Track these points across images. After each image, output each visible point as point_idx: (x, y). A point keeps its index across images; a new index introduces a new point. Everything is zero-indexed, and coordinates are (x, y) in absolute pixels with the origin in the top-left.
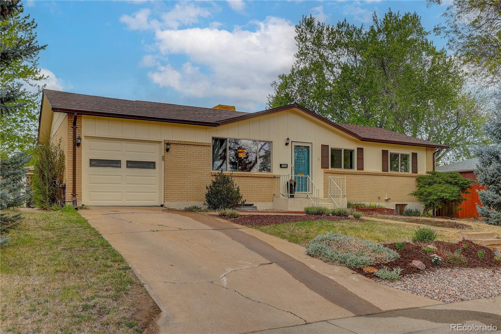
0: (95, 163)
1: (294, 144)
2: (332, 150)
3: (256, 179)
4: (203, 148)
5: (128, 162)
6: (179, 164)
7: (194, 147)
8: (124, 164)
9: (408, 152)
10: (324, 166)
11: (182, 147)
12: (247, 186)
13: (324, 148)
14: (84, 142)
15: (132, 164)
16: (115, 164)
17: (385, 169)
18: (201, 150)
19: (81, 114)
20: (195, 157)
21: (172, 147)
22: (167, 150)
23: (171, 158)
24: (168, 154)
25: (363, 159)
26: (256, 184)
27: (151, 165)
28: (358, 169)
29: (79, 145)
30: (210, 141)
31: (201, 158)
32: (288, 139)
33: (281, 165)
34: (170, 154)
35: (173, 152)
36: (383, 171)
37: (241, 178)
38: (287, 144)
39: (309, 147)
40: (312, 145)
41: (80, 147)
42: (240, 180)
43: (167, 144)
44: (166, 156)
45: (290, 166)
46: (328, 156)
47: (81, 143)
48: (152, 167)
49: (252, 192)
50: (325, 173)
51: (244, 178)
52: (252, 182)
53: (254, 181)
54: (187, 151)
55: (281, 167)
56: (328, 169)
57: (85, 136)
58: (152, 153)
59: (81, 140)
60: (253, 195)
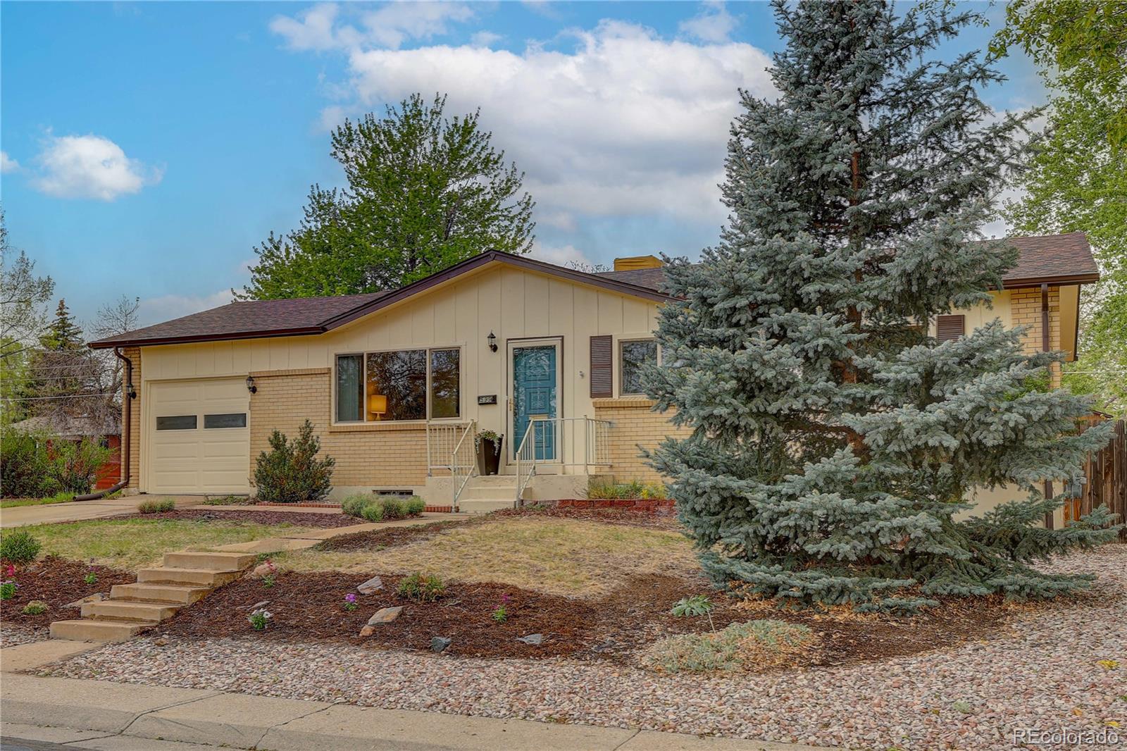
0: (165, 423)
1: (512, 345)
2: (624, 346)
3: (418, 435)
4: (315, 379)
5: (207, 417)
8: (201, 422)
10: (599, 389)
11: (277, 381)
12: (399, 451)
13: (600, 345)
14: (144, 390)
15: (214, 421)
16: (188, 422)
18: (312, 383)
19: (138, 346)
20: (300, 399)
21: (262, 385)
22: (254, 390)
23: (262, 404)
24: (257, 397)
26: (419, 447)
27: (236, 420)
29: (135, 395)
30: (331, 364)
31: (312, 398)
32: (492, 336)
33: (479, 398)
34: (260, 397)
35: (264, 393)
37: (388, 435)
38: (495, 348)
39: (553, 348)
40: (563, 340)
41: (137, 398)
42: (385, 440)
43: (251, 379)
44: (254, 401)
45: (502, 400)
46: (612, 364)
47: (137, 392)
48: (242, 424)
49: (412, 464)
50: (598, 408)
51: (394, 435)
52: (411, 443)
53: (416, 439)
54: (287, 388)
55: (480, 404)
56: (608, 399)
57: (148, 381)
58: (235, 399)
59: (138, 388)
60: (413, 472)
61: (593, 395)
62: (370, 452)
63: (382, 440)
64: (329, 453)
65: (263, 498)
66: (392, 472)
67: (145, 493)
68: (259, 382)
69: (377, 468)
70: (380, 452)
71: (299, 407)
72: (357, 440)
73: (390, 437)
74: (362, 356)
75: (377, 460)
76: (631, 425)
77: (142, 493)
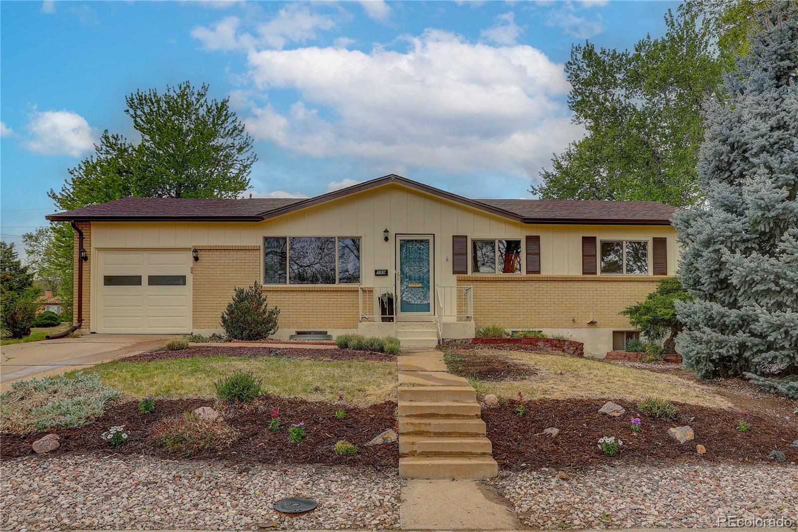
0: (110, 280)
2: (474, 243)
4: (248, 253)
5: (151, 277)
6: (213, 278)
7: (234, 253)
8: (145, 281)
9: (646, 236)
10: (458, 269)
11: (217, 253)
12: (316, 305)
13: (459, 241)
14: (93, 255)
15: (155, 281)
16: (135, 281)
17: (588, 269)
18: (245, 256)
19: (90, 221)
20: (236, 267)
21: (202, 255)
22: (196, 259)
23: (201, 269)
24: (198, 264)
25: (539, 254)
27: (179, 280)
28: (528, 272)
29: (86, 259)
30: (260, 243)
31: (245, 267)
32: (386, 231)
33: (376, 271)
34: (201, 264)
35: (204, 261)
36: (584, 273)
37: (307, 294)
38: (386, 239)
39: (427, 241)
40: (434, 237)
41: (88, 261)
42: (305, 297)
43: (195, 251)
44: (195, 267)
45: (392, 273)
46: (467, 254)
47: (88, 256)
48: (182, 283)
49: (326, 313)
50: (459, 280)
51: (312, 294)
52: (325, 300)
53: (329, 297)
54: (225, 259)
55: (376, 275)
56: (465, 275)
57: (96, 248)
58: (181, 265)
59: (89, 253)
60: (326, 319)
61: (454, 273)
62: (293, 305)
63: (303, 297)
64: (277, 305)
65: (233, 337)
66: (310, 319)
67: (95, 333)
68: (201, 253)
69: (298, 316)
70: (301, 305)
71: (234, 272)
72: (282, 297)
73: (308, 295)
74: (285, 238)
75: (298, 311)
76: (480, 292)
77: (92, 333)
